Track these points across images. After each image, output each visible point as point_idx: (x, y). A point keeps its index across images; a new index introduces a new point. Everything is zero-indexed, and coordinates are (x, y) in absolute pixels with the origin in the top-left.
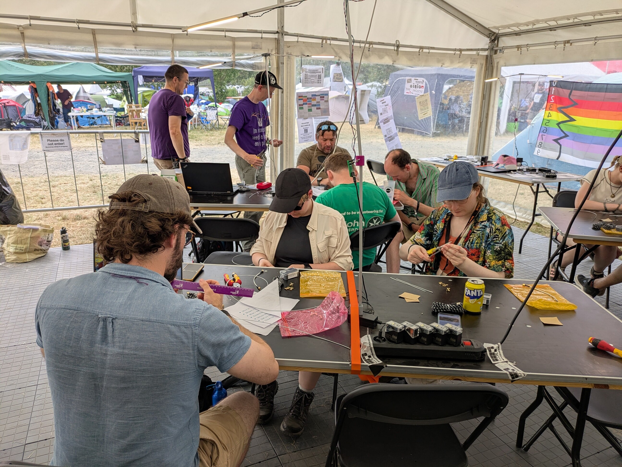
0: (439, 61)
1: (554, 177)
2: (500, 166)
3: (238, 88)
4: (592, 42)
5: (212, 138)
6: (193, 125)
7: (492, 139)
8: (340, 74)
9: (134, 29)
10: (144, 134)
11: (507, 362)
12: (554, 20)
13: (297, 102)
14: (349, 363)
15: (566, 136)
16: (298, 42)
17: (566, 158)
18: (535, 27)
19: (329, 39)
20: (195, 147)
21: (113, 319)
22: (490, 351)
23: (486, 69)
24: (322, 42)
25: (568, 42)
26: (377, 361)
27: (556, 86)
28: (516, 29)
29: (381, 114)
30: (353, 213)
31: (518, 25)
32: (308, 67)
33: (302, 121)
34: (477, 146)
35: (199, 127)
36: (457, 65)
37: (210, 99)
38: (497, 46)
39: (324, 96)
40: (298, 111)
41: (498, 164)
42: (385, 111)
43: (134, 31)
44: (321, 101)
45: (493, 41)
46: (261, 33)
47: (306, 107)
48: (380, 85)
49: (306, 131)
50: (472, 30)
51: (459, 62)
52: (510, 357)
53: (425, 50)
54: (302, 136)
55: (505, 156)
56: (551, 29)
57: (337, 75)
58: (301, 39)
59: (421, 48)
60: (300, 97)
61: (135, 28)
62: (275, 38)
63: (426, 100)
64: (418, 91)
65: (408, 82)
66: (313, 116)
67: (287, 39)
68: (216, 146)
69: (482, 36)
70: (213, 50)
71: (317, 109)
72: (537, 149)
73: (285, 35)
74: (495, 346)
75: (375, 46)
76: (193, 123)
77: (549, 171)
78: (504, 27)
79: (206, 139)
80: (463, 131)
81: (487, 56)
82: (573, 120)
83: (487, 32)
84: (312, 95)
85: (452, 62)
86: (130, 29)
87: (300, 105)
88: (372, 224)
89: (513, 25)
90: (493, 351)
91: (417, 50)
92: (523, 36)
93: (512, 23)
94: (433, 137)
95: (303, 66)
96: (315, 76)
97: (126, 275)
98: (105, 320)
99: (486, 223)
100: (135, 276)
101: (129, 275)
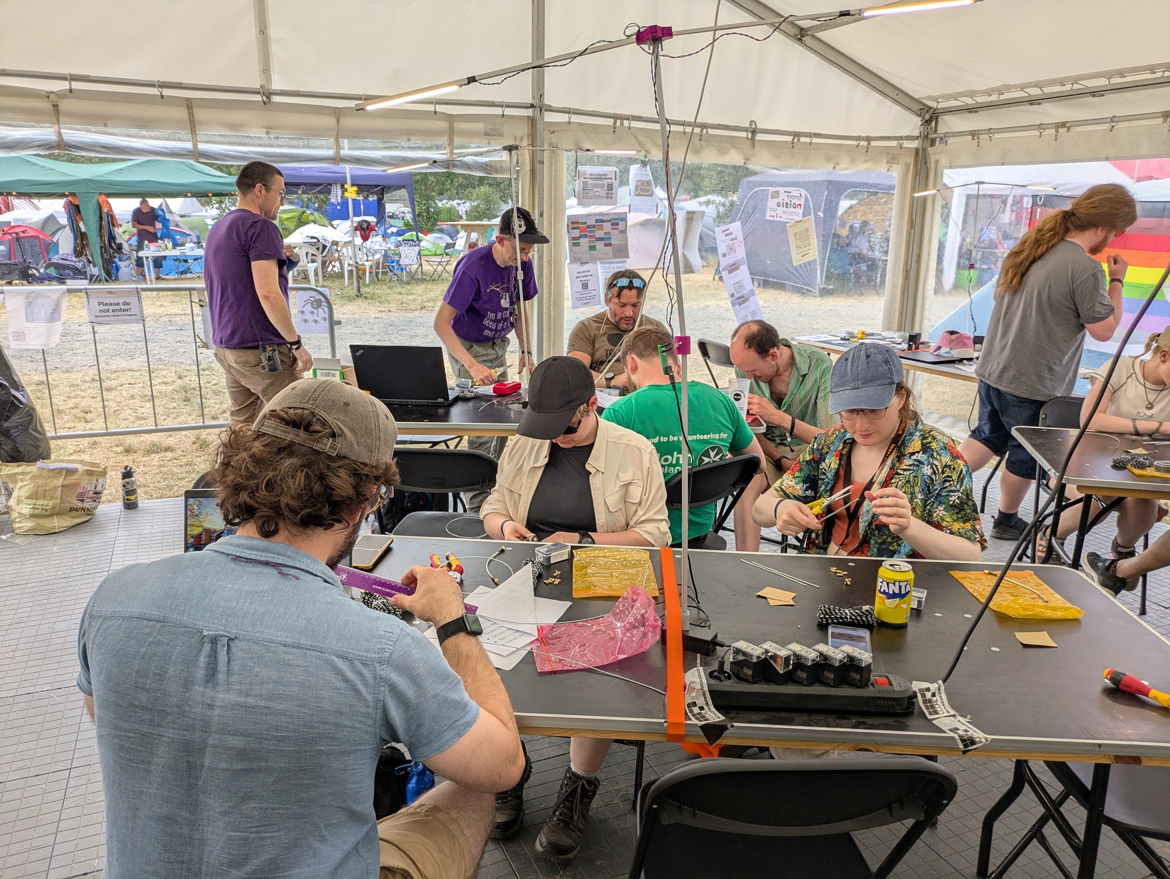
0: (828, 159)
2: (943, 351)
4: (1106, 126)
5: (411, 297)
6: (374, 274)
7: (928, 301)
8: (648, 183)
9: (265, 99)
11: (954, 716)
12: (1037, 85)
13: (569, 233)
14: (663, 721)
16: (569, 123)
18: (1002, 97)
19: (627, 118)
21: (230, 639)
22: (923, 696)
23: (917, 173)
24: (615, 123)
25: (1063, 125)
26: (714, 716)
27: (1044, 205)
28: (969, 101)
29: (724, 255)
30: (671, 438)
31: (972, 94)
32: (589, 169)
33: (577, 267)
34: (901, 314)
35: (385, 277)
36: (861, 167)
38: (936, 131)
39: (618, 221)
40: (571, 250)
41: (939, 348)
42: (731, 249)
43: (264, 103)
44: (613, 232)
45: (928, 122)
46: (502, 106)
47: (584, 242)
48: (723, 200)
49: (585, 286)
50: (888, 102)
51: (866, 161)
52: (960, 708)
53: (803, 139)
54: (578, 295)
55: (952, 333)
56: (1032, 102)
57: (643, 183)
58: (575, 119)
59: (797, 135)
60: (574, 223)
61: (267, 98)
62: (528, 117)
63: (807, 230)
64: (790, 213)
65: (773, 197)
66: (599, 259)
67: (549, 117)
68: (416, 313)
69: (907, 114)
70: (412, 138)
71: (606, 245)
73: (546, 110)
74: (933, 687)
75: (711, 131)
76: (374, 271)
78: (947, 97)
79: (399, 300)
80: (875, 286)
81: (917, 149)
83: (917, 107)
84: (597, 221)
85: (853, 161)
86: (258, 98)
87: (574, 239)
88: (706, 460)
89: (964, 94)
90: (928, 695)
91: (790, 138)
92: (982, 113)
93: (961, 89)
94: (821, 296)
95: (579, 168)
96: (602, 186)
97: (258, 558)
98: (215, 641)
99: (920, 456)
100: (276, 561)
101: (265, 559)
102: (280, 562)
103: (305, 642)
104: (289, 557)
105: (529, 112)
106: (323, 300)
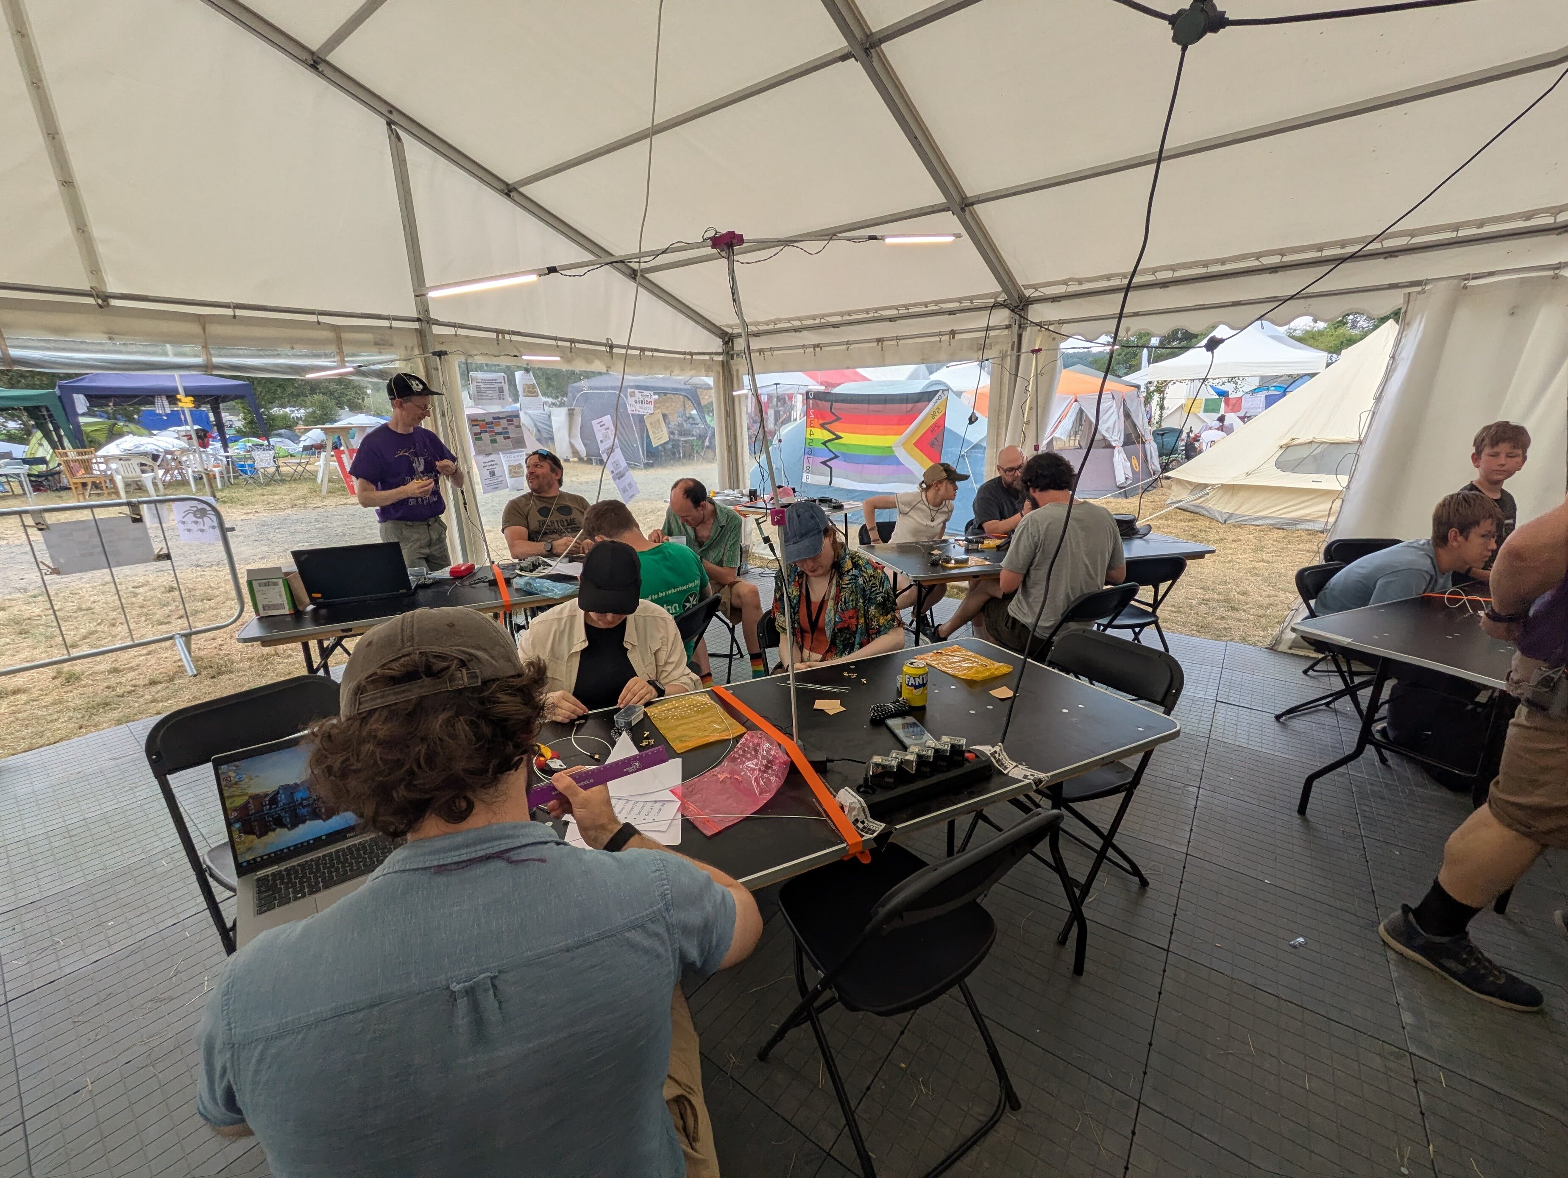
0: (666, 368)
1: (839, 507)
2: (776, 500)
3: (293, 411)
4: (844, 347)
5: (276, 497)
6: (226, 479)
8: (533, 386)
9: (100, 302)
10: (153, 505)
11: (1016, 766)
12: (799, 319)
13: (471, 430)
14: (844, 845)
15: (836, 457)
16: (456, 335)
17: (838, 482)
18: (777, 326)
19: (509, 333)
20: (244, 517)
21: (493, 978)
22: (995, 758)
23: (725, 378)
24: (498, 336)
25: (818, 346)
26: (879, 827)
27: (814, 398)
28: (754, 329)
29: (602, 442)
30: (660, 595)
31: (756, 324)
32: (479, 375)
33: (482, 458)
35: (236, 481)
36: (689, 374)
37: (238, 432)
38: (733, 349)
39: (512, 418)
40: (475, 444)
41: (772, 498)
42: (606, 436)
43: (100, 306)
44: (509, 427)
45: (726, 343)
46: (389, 319)
47: (486, 437)
48: (554, 401)
49: (493, 474)
50: (700, 328)
51: (691, 369)
53: (647, 353)
54: (487, 482)
55: (779, 487)
56: (796, 330)
57: (529, 386)
58: (461, 332)
59: (642, 350)
60: (474, 421)
61: (104, 301)
62: (416, 329)
63: (658, 420)
64: (645, 408)
65: (631, 396)
66: (501, 450)
67: (437, 330)
68: (289, 511)
69: (713, 336)
70: (295, 346)
71: (505, 438)
72: (805, 475)
73: (433, 324)
74: (997, 749)
75: (578, 345)
76: (225, 475)
77: (830, 501)
78: (740, 326)
79: (263, 501)
81: (723, 362)
82: (839, 437)
83: (719, 332)
84: (494, 418)
85: (682, 369)
86: (91, 301)
87: (475, 434)
88: (688, 605)
90: (997, 755)
91: (638, 352)
92: (763, 337)
93: (749, 321)
94: (645, 468)
95: (471, 373)
96: (493, 389)
97: (473, 856)
98: (470, 992)
99: (854, 572)
100: (497, 849)
101: (481, 854)
102: (503, 848)
103: (590, 934)
104: (508, 837)
105: (416, 325)
106: (208, 508)
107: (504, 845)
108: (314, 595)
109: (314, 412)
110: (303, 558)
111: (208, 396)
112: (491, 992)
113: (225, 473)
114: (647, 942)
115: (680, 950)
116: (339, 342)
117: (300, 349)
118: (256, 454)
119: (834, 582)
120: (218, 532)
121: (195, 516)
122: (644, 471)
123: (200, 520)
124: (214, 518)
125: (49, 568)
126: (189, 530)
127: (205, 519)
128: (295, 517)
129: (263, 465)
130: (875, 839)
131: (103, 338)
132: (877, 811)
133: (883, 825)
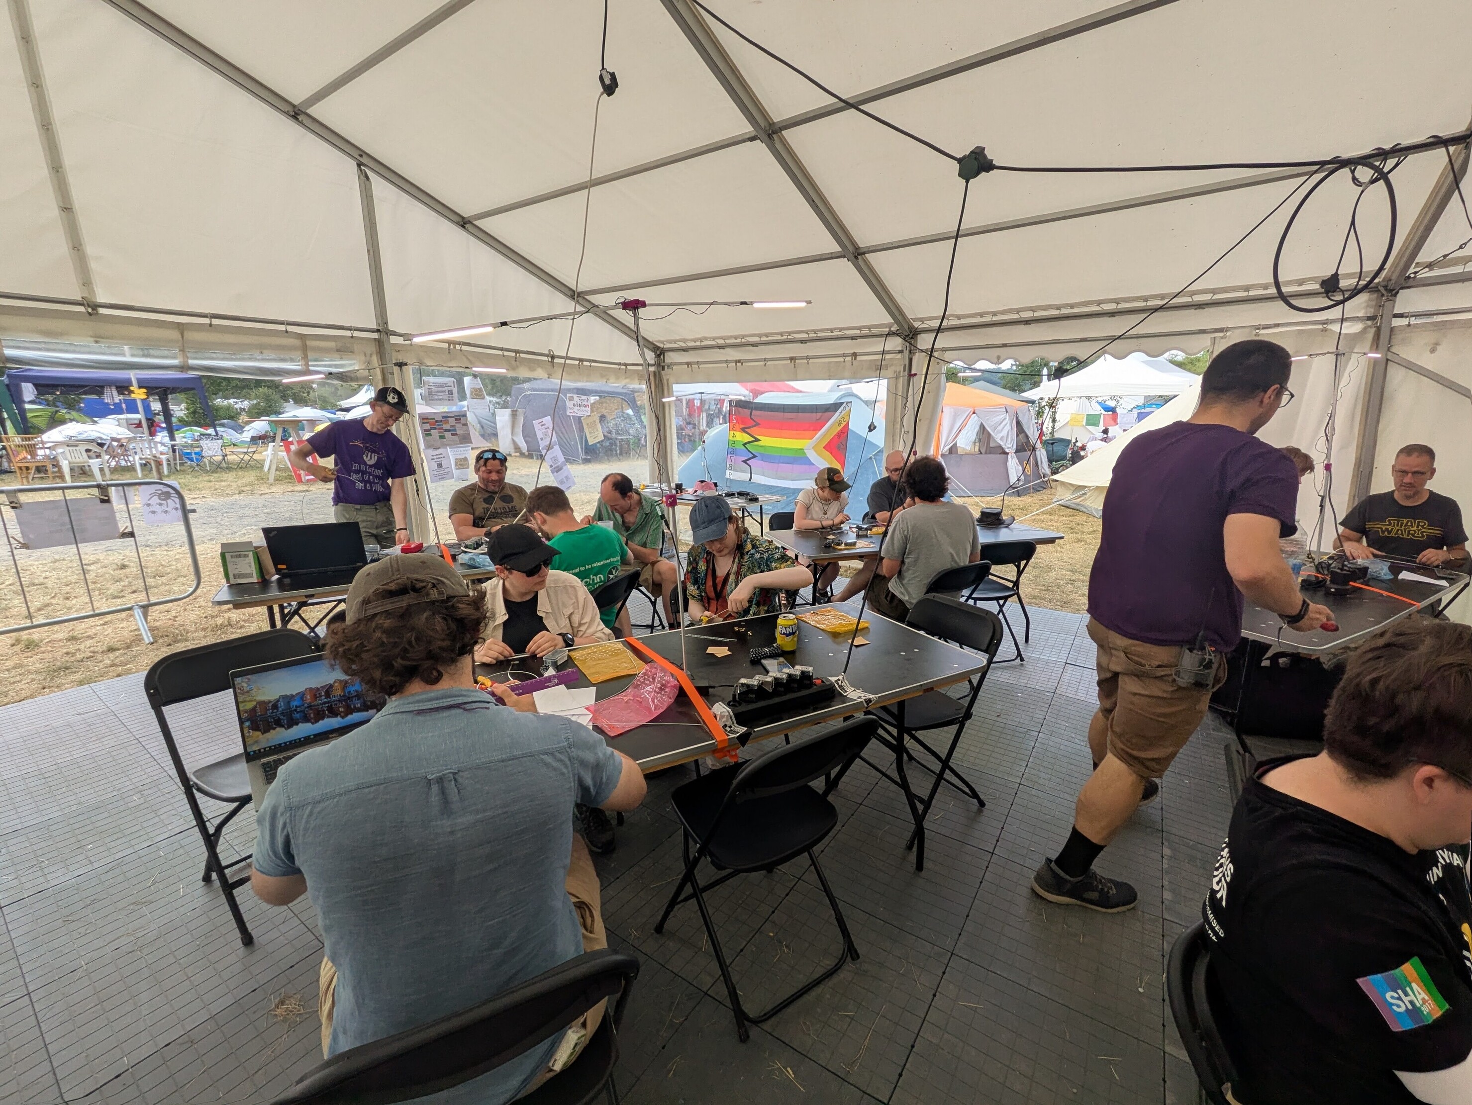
0: (602, 376)
1: (755, 500)
2: (699, 493)
3: (237, 403)
4: (761, 364)
5: (223, 484)
6: (172, 465)
7: (675, 464)
8: (480, 390)
9: (90, 310)
10: (121, 488)
11: (854, 690)
12: (722, 338)
13: (421, 427)
14: (709, 742)
15: (754, 456)
17: (758, 479)
18: (703, 343)
19: (459, 343)
21: (454, 774)
23: (656, 386)
24: (449, 346)
25: (739, 361)
26: (742, 730)
27: (736, 405)
28: (683, 345)
29: (542, 439)
30: (587, 567)
31: (685, 341)
32: (431, 379)
33: (431, 452)
34: (660, 473)
36: (623, 382)
38: (664, 361)
39: (460, 417)
40: (424, 439)
41: (696, 491)
42: (546, 434)
43: (90, 314)
44: (457, 425)
45: (658, 356)
46: (351, 330)
47: (435, 433)
48: (499, 401)
49: (440, 465)
51: (626, 378)
53: (585, 363)
54: (435, 473)
55: (702, 482)
56: (721, 347)
57: (476, 390)
59: (581, 360)
60: (424, 419)
61: (93, 309)
62: (375, 339)
63: (595, 422)
64: (583, 411)
65: (569, 400)
66: (448, 445)
67: (394, 340)
69: (646, 350)
70: (264, 351)
71: (453, 435)
72: (728, 471)
73: (391, 335)
75: (522, 355)
76: (172, 462)
77: (748, 494)
78: (670, 342)
79: (210, 487)
81: (654, 372)
82: (757, 440)
83: (651, 347)
84: (443, 417)
85: (617, 378)
86: (81, 309)
87: (426, 430)
88: (611, 576)
89: (680, 341)
90: (839, 683)
91: (577, 362)
92: (691, 352)
93: (678, 338)
94: (584, 463)
95: (423, 378)
96: (444, 392)
97: (441, 705)
98: (440, 780)
99: (753, 551)
100: (456, 702)
101: (447, 704)
102: (461, 701)
103: (517, 753)
104: (464, 696)
105: (376, 335)
106: (172, 491)
107: (461, 700)
108: (279, 566)
109: (258, 404)
110: (271, 535)
111: (157, 388)
112: (453, 783)
113: (172, 460)
114: (556, 764)
115: (579, 777)
116: (305, 349)
117: (267, 354)
118: (204, 443)
119: (737, 560)
120: (180, 513)
121: (160, 499)
122: (582, 466)
123: (164, 502)
124: (177, 500)
125: (20, 542)
126: (154, 512)
127: (169, 501)
128: (243, 503)
129: (211, 453)
130: (738, 738)
131: (90, 342)
132: (741, 719)
133: (746, 729)
